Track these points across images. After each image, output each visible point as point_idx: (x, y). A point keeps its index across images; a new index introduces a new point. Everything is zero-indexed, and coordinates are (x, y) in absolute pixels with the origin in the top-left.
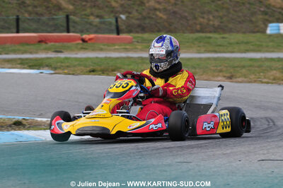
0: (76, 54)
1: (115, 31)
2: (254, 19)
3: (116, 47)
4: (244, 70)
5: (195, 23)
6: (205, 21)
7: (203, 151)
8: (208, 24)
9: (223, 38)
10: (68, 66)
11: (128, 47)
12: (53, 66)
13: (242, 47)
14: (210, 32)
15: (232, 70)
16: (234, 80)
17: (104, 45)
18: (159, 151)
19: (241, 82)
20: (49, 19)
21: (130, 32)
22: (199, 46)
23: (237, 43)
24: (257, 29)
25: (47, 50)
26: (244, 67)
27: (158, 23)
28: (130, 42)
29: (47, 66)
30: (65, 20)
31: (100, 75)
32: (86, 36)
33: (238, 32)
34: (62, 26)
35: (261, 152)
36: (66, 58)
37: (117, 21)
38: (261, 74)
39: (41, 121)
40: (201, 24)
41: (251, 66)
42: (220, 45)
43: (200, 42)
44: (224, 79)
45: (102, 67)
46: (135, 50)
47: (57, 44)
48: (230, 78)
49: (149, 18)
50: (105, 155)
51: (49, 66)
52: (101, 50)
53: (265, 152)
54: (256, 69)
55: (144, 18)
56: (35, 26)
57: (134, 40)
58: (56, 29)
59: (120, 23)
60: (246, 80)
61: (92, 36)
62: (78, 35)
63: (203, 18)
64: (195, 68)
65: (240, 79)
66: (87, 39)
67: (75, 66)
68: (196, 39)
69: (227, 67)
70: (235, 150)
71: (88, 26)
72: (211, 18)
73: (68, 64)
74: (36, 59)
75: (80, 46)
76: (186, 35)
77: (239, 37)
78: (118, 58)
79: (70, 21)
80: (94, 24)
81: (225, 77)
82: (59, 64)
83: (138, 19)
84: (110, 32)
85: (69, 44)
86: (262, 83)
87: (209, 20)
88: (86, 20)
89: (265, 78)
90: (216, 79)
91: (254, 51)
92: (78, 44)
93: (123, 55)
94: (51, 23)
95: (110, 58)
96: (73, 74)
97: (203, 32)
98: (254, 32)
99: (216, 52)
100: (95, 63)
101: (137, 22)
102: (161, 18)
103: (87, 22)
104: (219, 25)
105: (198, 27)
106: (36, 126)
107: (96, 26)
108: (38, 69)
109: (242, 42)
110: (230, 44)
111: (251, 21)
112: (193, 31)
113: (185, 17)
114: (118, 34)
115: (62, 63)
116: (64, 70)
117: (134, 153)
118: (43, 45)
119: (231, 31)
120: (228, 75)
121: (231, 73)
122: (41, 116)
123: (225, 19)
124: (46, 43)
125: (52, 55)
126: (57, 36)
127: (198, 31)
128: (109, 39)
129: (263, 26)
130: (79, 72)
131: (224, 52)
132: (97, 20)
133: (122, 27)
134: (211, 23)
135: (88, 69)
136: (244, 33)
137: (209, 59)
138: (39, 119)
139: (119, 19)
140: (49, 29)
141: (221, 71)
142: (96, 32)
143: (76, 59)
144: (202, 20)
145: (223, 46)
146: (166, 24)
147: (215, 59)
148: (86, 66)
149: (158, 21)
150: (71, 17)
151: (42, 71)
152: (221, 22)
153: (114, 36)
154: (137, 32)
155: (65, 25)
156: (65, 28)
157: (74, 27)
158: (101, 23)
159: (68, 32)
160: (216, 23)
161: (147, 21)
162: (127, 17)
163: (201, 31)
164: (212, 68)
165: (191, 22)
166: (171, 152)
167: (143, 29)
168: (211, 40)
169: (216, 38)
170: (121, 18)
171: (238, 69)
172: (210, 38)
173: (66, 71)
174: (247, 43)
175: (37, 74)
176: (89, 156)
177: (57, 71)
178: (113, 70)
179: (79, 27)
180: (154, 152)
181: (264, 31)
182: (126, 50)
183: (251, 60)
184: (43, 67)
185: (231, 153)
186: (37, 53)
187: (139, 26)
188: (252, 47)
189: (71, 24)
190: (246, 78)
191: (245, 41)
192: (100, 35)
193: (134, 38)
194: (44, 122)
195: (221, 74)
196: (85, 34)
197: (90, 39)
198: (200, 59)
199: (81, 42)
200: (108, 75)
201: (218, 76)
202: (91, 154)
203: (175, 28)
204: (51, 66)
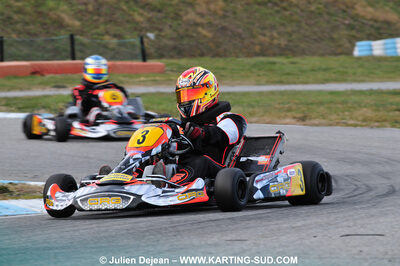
1: (140, 56)
2: (335, 36)
3: (142, 79)
4: (321, 109)
5: (253, 43)
6: (267, 39)
7: (264, 223)
8: (271, 44)
9: (293, 63)
11: (157, 78)
12: (53, 107)
13: (320, 75)
14: (274, 55)
15: (305, 109)
16: (308, 122)
17: (125, 76)
18: (202, 225)
19: (317, 125)
20: (46, 41)
21: (161, 56)
22: (259, 76)
23: (313, 70)
24: (339, 50)
25: (44, 85)
26: (322, 103)
27: (202, 44)
28: (162, 72)
29: (44, 107)
30: (69, 41)
33: (313, 54)
34: (65, 51)
35: (345, 224)
37: (142, 42)
38: (347, 113)
39: (36, 186)
40: (261, 44)
41: (331, 102)
42: (288, 74)
43: (260, 70)
44: (293, 121)
46: (168, 82)
47: (58, 76)
48: (303, 119)
49: (187, 36)
50: (124, 232)
51: (46, 108)
52: (121, 82)
53: (351, 224)
54: (340, 106)
55: (182, 37)
56: (25, 51)
57: (167, 68)
58: (56, 54)
59: (146, 45)
60: (323, 121)
63: (264, 35)
64: (253, 107)
65: (316, 121)
68: (255, 65)
69: (297, 104)
70: (309, 222)
71: (102, 50)
72: (275, 34)
74: (29, 99)
76: (240, 59)
77: (315, 61)
79: (76, 43)
80: (111, 46)
81: (294, 118)
82: (61, 105)
83: (172, 39)
84: (133, 57)
85: (75, 76)
86: (348, 125)
87: (272, 38)
88: (99, 41)
89: (351, 118)
90: (283, 121)
91: (336, 80)
93: (152, 89)
94: (49, 46)
95: (133, 94)
97: (264, 55)
98: (336, 54)
99: (281, 83)
101: (171, 43)
102: (205, 36)
103: (99, 44)
104: (286, 45)
105: (257, 48)
106: (28, 193)
107: (113, 50)
109: (320, 69)
110: (303, 71)
111: (332, 39)
112: (250, 55)
113: (239, 35)
114: (144, 60)
117: (166, 229)
118: (38, 78)
119: (303, 53)
120: (300, 115)
121: (303, 112)
122: (35, 178)
123: (294, 36)
124: (42, 75)
125: (50, 92)
126: (59, 65)
127: (257, 55)
128: (131, 67)
129: (348, 45)
131: (295, 83)
132: (115, 41)
133: (150, 50)
134: (276, 42)
136: (322, 55)
137: (272, 93)
138: (32, 183)
139: (145, 40)
140: (46, 56)
141: (289, 110)
142: (113, 58)
144: (261, 38)
145: (293, 75)
146: (211, 44)
147: (282, 93)
149: (201, 41)
150: (77, 37)
152: (289, 41)
153: (138, 63)
154: (172, 57)
155: (69, 48)
156: (69, 54)
157: (81, 51)
158: (120, 45)
159: (73, 58)
160: (283, 42)
161: (185, 41)
162: (157, 36)
163: (262, 53)
164: (277, 106)
165: (246, 42)
166: (218, 226)
167: (179, 52)
168: (276, 67)
169: (283, 64)
170: (148, 38)
171: (314, 107)
172: (274, 63)
174: (326, 70)
176: (102, 235)
179: (89, 52)
180: (195, 226)
181: (349, 53)
182: (156, 82)
183: (332, 93)
184: (38, 109)
185: (304, 225)
186: (29, 89)
187: (175, 48)
188: (333, 76)
189: (77, 48)
190: (324, 118)
191: (324, 66)
192: (118, 63)
193: (168, 65)
194: (39, 188)
195: (289, 114)
198: (260, 93)
201: (285, 117)
202: (106, 231)
203: (225, 50)
204: (49, 107)
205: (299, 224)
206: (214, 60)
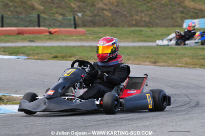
0: (45, 43)
1: (73, 26)
2: (174, 16)
3: (74, 38)
4: (164, 57)
5: (132, 20)
6: (139, 18)
8: (141, 20)
9: (151, 31)
10: (38, 54)
11: (82, 38)
12: (27, 53)
14: (142, 26)
15: (156, 57)
16: (157, 64)
17: (65, 36)
19: (162, 66)
21: (84, 26)
22: (134, 37)
23: (162, 35)
24: (176, 24)
25: (23, 40)
26: (165, 54)
28: (84, 34)
29: (23, 53)
30: (37, 17)
31: (60, 60)
32: (52, 30)
33: (162, 26)
34: (35, 21)
36: (37, 47)
38: (177, 60)
39: (16, 97)
40: (136, 20)
41: (169, 54)
42: (149, 37)
43: (135, 34)
45: (63, 54)
46: (87, 40)
47: (31, 35)
48: (155, 63)
49: (99, 15)
51: (24, 53)
52: (63, 40)
54: (174, 56)
55: (95, 16)
56: (15, 21)
57: (87, 32)
58: (31, 24)
59: (76, 19)
60: (165, 64)
61: (56, 29)
62: (46, 29)
63: (137, 15)
64: (129, 55)
65: (161, 64)
66: (53, 32)
67: (43, 53)
68: (132, 32)
69: (152, 55)
71: (54, 21)
72: (143, 15)
73: (38, 52)
74: (15, 48)
75: (47, 37)
76: (125, 28)
77: (163, 30)
78: (74, 47)
79: (41, 18)
81: (150, 62)
82: (31, 52)
83: (90, 17)
84: (70, 26)
85: (40, 36)
86: (177, 67)
87: (142, 17)
88: (52, 17)
89: (180, 63)
90: (144, 63)
92: (46, 35)
93: (79, 44)
94: (27, 19)
95: (69, 46)
96: (41, 59)
98: (174, 26)
99: (145, 41)
100: (57, 51)
101: (89, 19)
102: (107, 16)
103: (53, 19)
104: (149, 21)
105: (134, 22)
107: (60, 21)
108: (16, 55)
109: (165, 34)
110: (156, 35)
111: (172, 18)
112: (130, 26)
113: (125, 15)
114: (75, 28)
115: (33, 51)
116: (34, 56)
118: (21, 36)
119: (157, 25)
120: (153, 60)
121: (155, 59)
122: (16, 92)
123: (153, 16)
124: (23, 35)
125: (26, 44)
126: (32, 30)
127: (134, 26)
128: (68, 32)
129: (181, 21)
130: (45, 58)
133: (79, 22)
134: (143, 19)
135: (52, 56)
136: (167, 27)
137: (140, 47)
138: (14, 95)
139: (76, 17)
140: (26, 24)
141: (148, 57)
142: (60, 26)
143: (44, 47)
144: (136, 17)
145: (152, 37)
146: (110, 20)
147: (145, 47)
148: (50, 53)
149: (105, 18)
150: (42, 15)
151: (18, 57)
152: (151, 19)
153: (72, 29)
154: (90, 26)
155: (37, 20)
156: (37, 23)
157: (43, 22)
158: (64, 20)
159: (39, 26)
160: (147, 19)
161: (97, 18)
162: (83, 15)
163: (136, 25)
164: (142, 55)
165: (128, 19)
167: (94, 24)
168: (143, 33)
169: (147, 31)
170: (78, 16)
171: (161, 56)
172: (142, 31)
173: (36, 57)
174: (168, 35)
175: (15, 59)
177: (30, 57)
178: (70, 57)
179: (48, 22)
181: (181, 26)
182: (81, 40)
184: (20, 54)
186: (16, 42)
187: (91, 21)
189: (41, 20)
190: (165, 62)
191: (167, 33)
192: (62, 29)
194: (18, 98)
195: (148, 60)
196: (52, 27)
197: (55, 32)
198: (134, 47)
199: (48, 34)
200: (66, 60)
201: (146, 61)
203: (117, 23)
204: (25, 53)
205: (148, 124)
206: (111, 28)
